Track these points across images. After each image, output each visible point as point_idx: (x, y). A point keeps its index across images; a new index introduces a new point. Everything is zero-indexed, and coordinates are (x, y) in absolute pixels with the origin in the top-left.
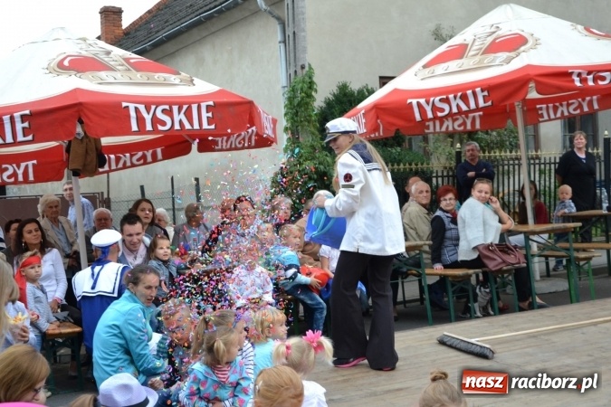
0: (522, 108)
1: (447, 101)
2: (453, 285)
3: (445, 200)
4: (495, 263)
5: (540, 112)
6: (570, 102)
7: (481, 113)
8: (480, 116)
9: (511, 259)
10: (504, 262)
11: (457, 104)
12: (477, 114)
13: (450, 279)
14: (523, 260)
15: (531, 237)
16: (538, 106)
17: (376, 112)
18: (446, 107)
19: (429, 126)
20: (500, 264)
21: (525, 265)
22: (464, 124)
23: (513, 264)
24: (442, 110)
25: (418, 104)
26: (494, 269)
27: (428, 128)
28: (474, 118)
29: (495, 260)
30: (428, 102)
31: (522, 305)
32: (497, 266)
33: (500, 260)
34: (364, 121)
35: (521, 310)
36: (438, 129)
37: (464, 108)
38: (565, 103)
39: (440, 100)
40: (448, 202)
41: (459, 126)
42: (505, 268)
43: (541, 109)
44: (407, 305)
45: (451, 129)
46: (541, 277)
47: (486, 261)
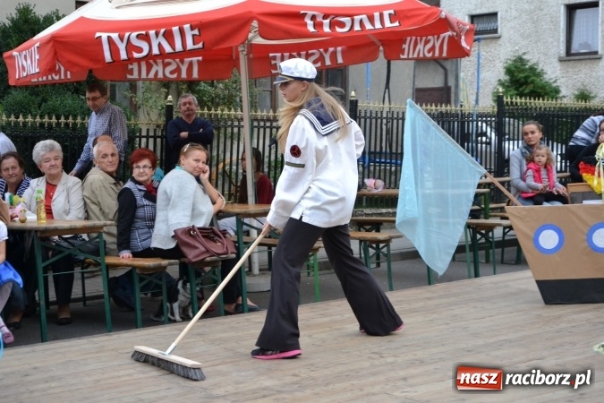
0: (248, 54)
1: (146, 38)
2: (141, 280)
3: (138, 167)
4: (197, 252)
5: (273, 62)
6: (310, 52)
7: (200, 58)
8: (198, 61)
9: (217, 248)
10: (208, 251)
11: (158, 43)
12: (195, 59)
13: (138, 271)
14: (232, 249)
15: (246, 220)
16: (271, 55)
17: (53, 46)
18: (145, 46)
19: (132, 69)
20: (203, 253)
21: (234, 256)
22: (178, 70)
23: (219, 254)
24: (140, 50)
25: (109, 39)
26: (194, 260)
27: (131, 72)
28: (191, 64)
29: (196, 248)
30: (121, 38)
31: (227, 308)
32: (198, 256)
33: (203, 249)
34: (37, 57)
35: (227, 313)
36: (144, 75)
37: (168, 49)
38: (303, 53)
39: (138, 36)
40: (142, 170)
41: (172, 73)
42: (208, 259)
43: (274, 58)
44: (88, 302)
45: (160, 75)
46: (260, 270)
47: (185, 250)
